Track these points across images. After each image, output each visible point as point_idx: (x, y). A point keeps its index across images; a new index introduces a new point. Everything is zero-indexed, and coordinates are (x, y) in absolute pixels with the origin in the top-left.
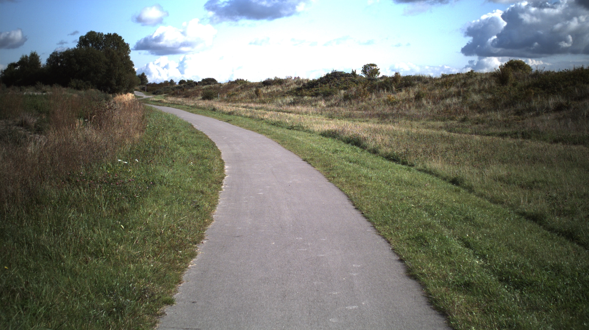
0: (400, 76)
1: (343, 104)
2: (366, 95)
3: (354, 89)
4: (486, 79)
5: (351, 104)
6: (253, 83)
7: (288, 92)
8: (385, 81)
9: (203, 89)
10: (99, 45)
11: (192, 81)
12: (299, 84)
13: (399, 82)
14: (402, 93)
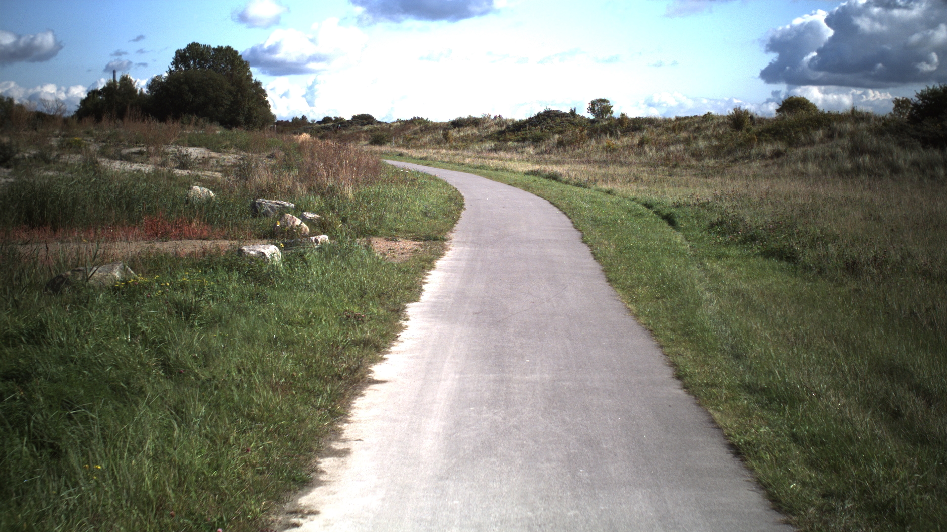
0: (627, 118)
1: (556, 151)
2: (584, 141)
3: (569, 133)
4: (724, 123)
5: (565, 151)
6: (437, 124)
7: (487, 136)
10: (204, 63)
12: (501, 126)
13: (626, 125)
14: (626, 138)
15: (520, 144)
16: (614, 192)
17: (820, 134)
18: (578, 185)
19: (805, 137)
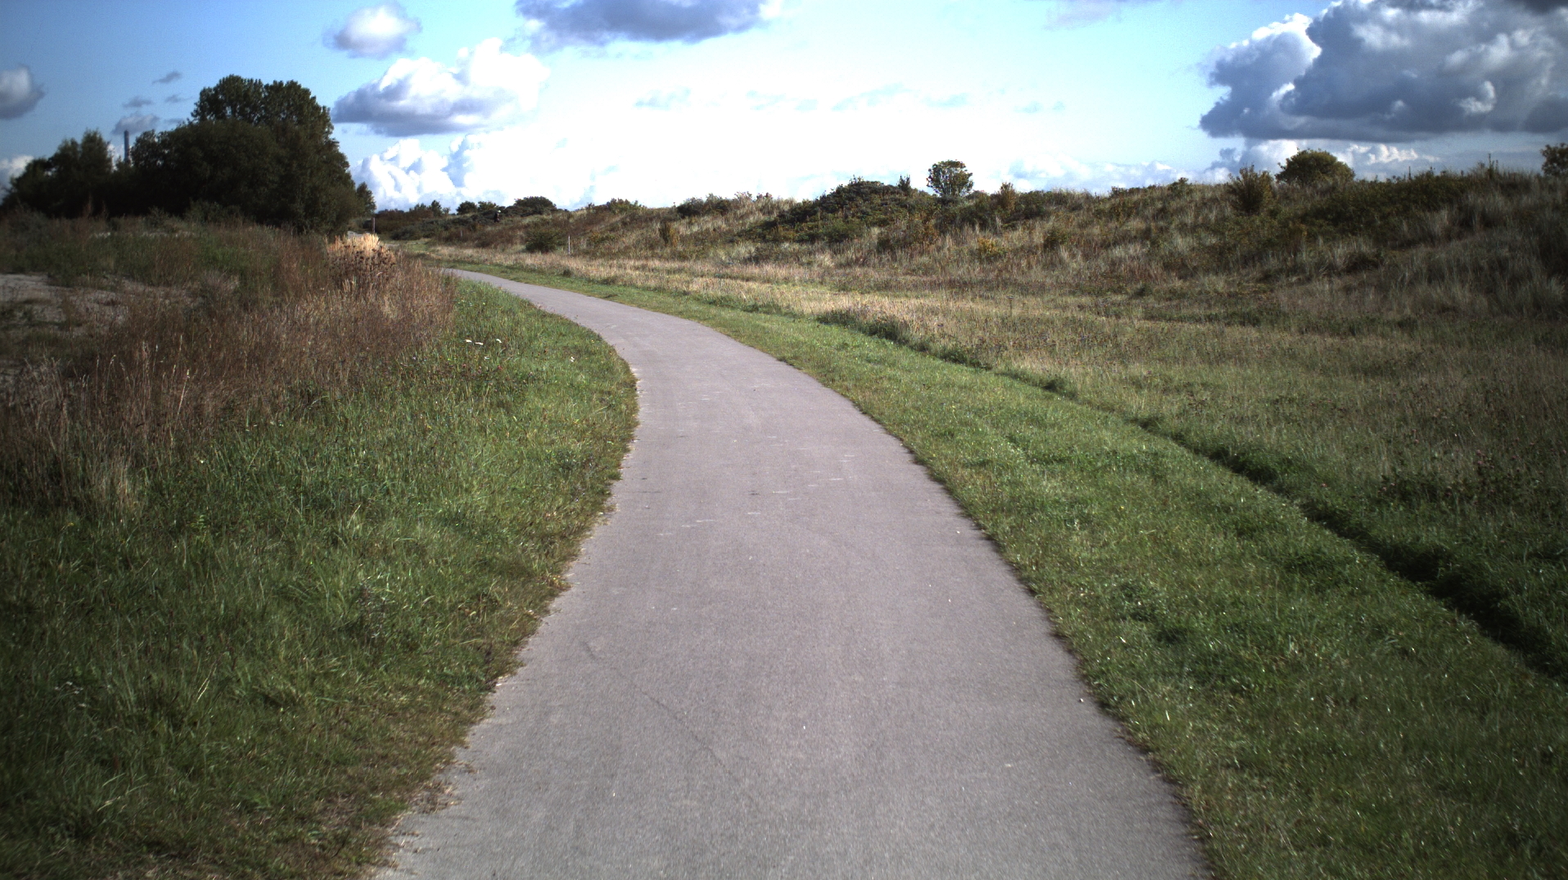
0: (1013, 192)
1: (876, 261)
2: (932, 239)
3: (902, 224)
4: (1214, 200)
5: (894, 259)
6: (652, 211)
7: (742, 231)
8: (977, 205)
9: (526, 227)
10: (251, 112)
11: (491, 206)
12: (770, 213)
13: (1011, 207)
14: (1017, 233)
15: (804, 247)
16: (1067, 387)
18: (954, 357)
19: (1410, 225)
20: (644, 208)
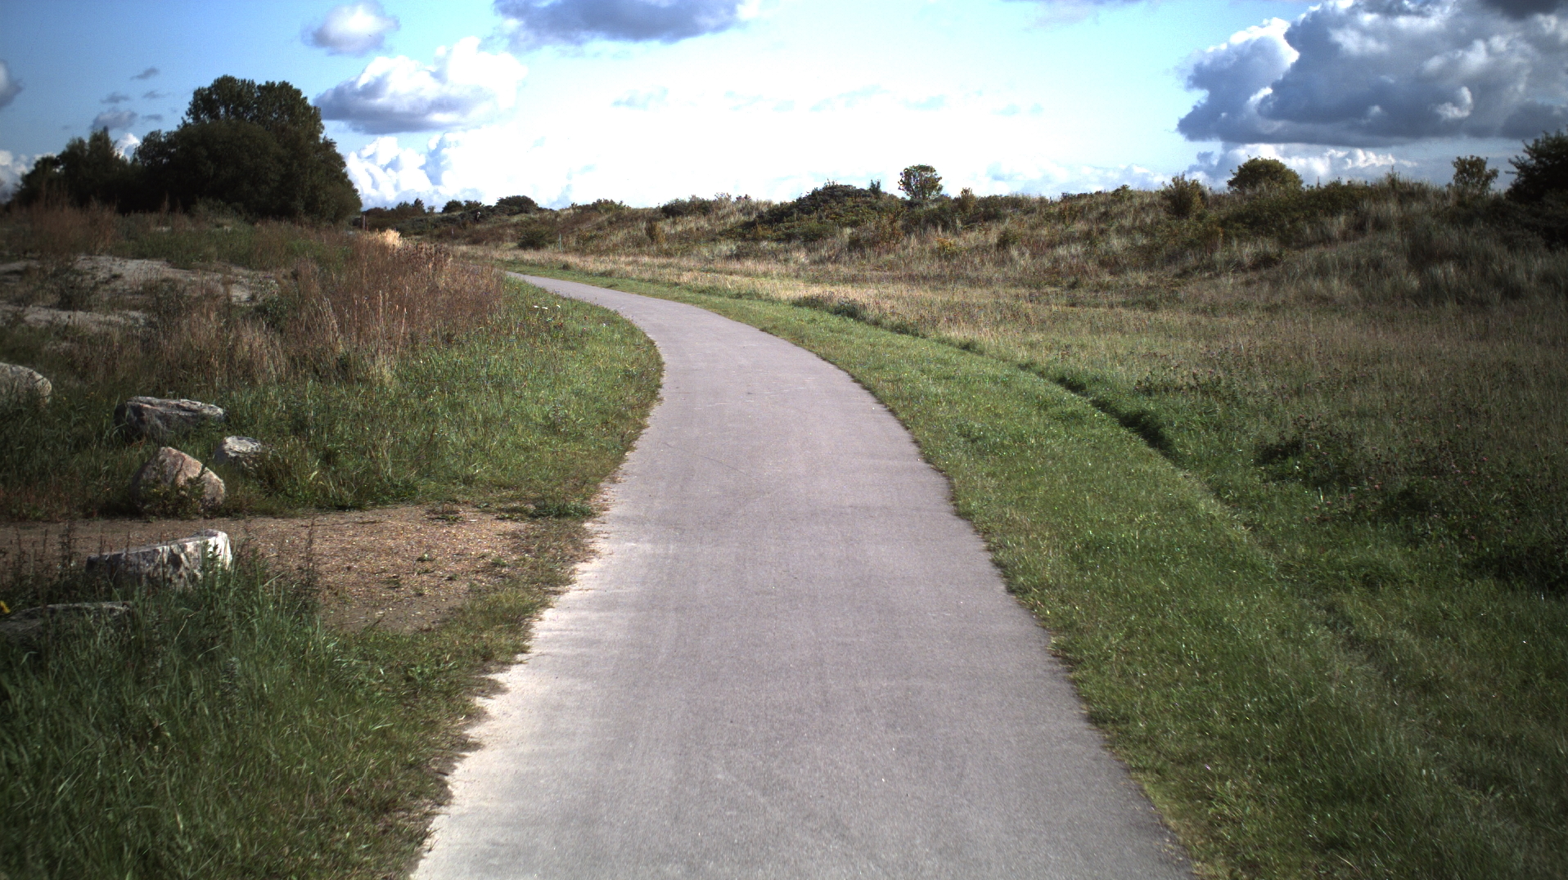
0: (972, 197)
1: (847, 258)
2: (898, 239)
3: (872, 225)
4: (1152, 205)
5: (864, 257)
6: (637, 211)
7: (724, 230)
8: (940, 208)
9: (516, 225)
10: (244, 112)
11: (477, 205)
12: (749, 214)
13: (971, 210)
14: (974, 234)
15: (782, 245)
16: (978, 347)
17: (1339, 223)
18: (901, 329)
19: (1312, 228)
20: (628, 208)
